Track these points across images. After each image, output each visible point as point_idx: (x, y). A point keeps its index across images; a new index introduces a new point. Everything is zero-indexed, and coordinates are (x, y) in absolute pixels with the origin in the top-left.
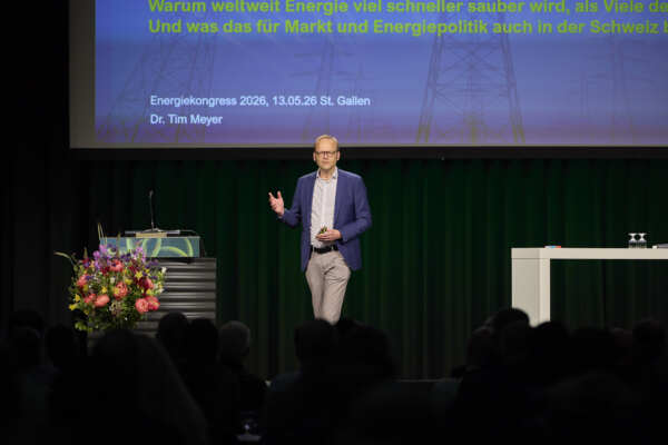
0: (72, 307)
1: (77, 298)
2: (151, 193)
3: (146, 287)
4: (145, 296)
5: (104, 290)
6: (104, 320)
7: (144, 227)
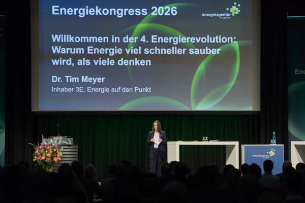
0: (34, 160)
1: (36, 157)
2: (58, 125)
3: (57, 154)
4: (56, 156)
5: (44, 155)
6: (44, 164)
7: (56, 135)
